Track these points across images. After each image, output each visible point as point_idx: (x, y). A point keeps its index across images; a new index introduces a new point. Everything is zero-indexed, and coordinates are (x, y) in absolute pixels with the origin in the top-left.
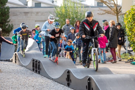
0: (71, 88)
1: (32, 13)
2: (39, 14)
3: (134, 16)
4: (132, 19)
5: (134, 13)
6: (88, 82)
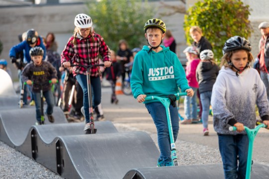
0: (38, 163)
3: (201, 18)
4: (199, 24)
5: (202, 13)
6: (57, 149)
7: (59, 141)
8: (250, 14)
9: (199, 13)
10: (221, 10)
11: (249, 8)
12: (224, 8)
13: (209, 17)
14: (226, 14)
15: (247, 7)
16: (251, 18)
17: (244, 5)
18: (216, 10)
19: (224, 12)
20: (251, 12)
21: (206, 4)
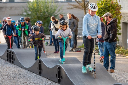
0: (42, 76)
1: (6, 7)
2: (13, 9)
3: (100, 10)
4: (99, 13)
5: (100, 8)
6: (58, 71)
7: (59, 67)
8: (121, 9)
9: (99, 8)
10: (109, 7)
11: (121, 7)
12: (110, 6)
13: (104, 10)
14: (112, 9)
15: (120, 6)
16: (122, 11)
17: (119, 5)
18: (107, 7)
19: (111, 8)
20: (122, 8)
21: (102, 4)
